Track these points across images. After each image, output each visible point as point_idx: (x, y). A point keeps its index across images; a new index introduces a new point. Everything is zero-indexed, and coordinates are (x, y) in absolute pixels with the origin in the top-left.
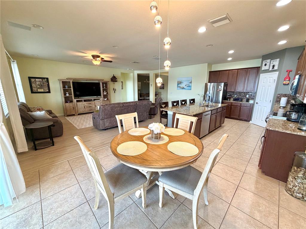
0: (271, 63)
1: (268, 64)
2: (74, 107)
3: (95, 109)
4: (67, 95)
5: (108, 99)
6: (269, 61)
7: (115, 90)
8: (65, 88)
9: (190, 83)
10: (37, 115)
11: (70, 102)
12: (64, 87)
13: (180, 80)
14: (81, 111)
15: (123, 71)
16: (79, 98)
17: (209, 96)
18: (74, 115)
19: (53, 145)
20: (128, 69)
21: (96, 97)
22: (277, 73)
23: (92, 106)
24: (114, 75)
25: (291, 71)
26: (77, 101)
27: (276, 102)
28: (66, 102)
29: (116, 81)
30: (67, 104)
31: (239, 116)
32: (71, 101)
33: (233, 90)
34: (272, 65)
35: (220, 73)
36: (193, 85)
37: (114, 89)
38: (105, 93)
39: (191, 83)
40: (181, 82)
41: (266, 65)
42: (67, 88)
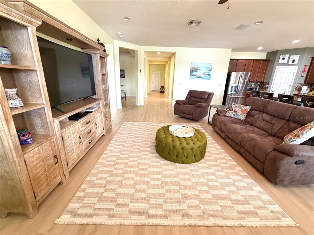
0: (291, 58)
2: (58, 154)
6: (288, 56)
9: (210, 71)
13: (195, 66)
22: (297, 67)
23: (92, 128)
24: (98, 41)
25: (307, 66)
35: (238, 62)
36: (212, 73)
41: (284, 59)
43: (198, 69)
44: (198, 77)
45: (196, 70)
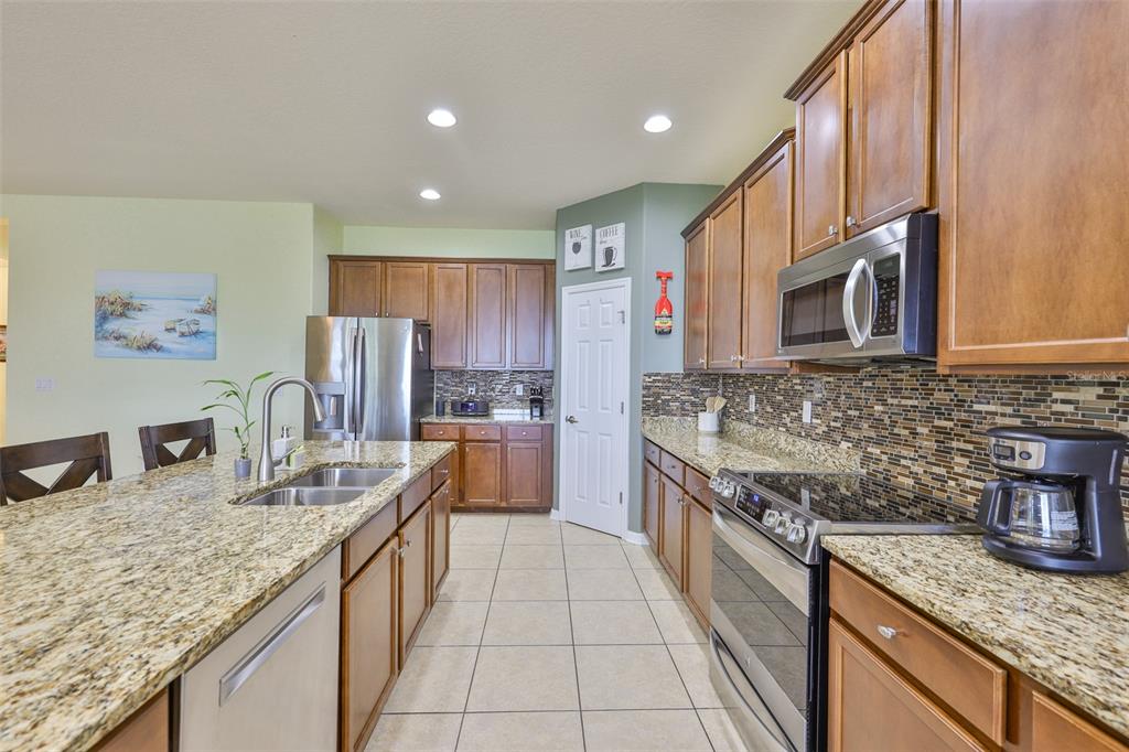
0: (598, 239)
1: (586, 245)
6: (586, 230)
9: (203, 311)
17: (340, 398)
22: (627, 281)
25: (669, 277)
27: (644, 409)
31: (504, 495)
33: (457, 363)
34: (600, 249)
35: (389, 272)
39: (210, 310)
40: (126, 305)
41: (577, 248)
43: (136, 302)
44: (139, 348)
45: (126, 308)
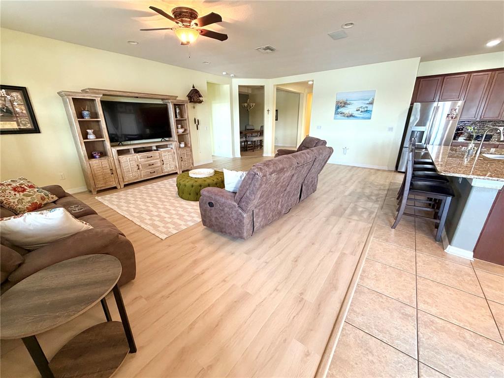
2: (114, 169)
3: (162, 170)
4: (92, 137)
5: (186, 145)
7: (197, 122)
8: (83, 118)
9: (370, 104)
10: (31, 228)
11: (100, 157)
12: (80, 115)
13: (343, 98)
14: (130, 177)
15: (212, 78)
16: (123, 145)
17: (422, 132)
18: (115, 188)
19: (133, 350)
20: (224, 73)
21: (160, 140)
23: (156, 163)
24: (194, 87)
26: (120, 153)
28: (91, 156)
29: (201, 102)
30: (94, 162)
32: (103, 154)
36: (375, 108)
37: (195, 119)
38: (181, 131)
39: (372, 103)
40: (345, 103)
42: (87, 118)
43: (348, 102)
44: (348, 116)
